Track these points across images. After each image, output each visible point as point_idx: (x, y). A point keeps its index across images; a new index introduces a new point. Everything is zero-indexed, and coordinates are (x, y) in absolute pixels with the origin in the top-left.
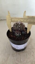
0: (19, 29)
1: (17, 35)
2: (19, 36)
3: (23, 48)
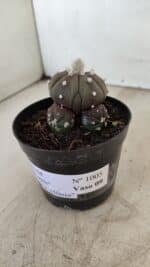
0: (61, 97)
1: (53, 122)
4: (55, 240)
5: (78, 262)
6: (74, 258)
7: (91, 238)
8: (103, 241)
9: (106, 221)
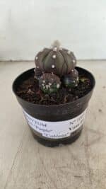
1: (47, 86)
2: (51, 90)
3: (69, 135)
4: (63, 169)
5: (86, 177)
6: (82, 175)
7: (85, 159)
8: (94, 158)
9: (87, 145)
